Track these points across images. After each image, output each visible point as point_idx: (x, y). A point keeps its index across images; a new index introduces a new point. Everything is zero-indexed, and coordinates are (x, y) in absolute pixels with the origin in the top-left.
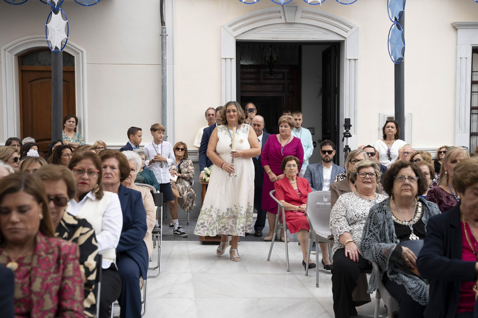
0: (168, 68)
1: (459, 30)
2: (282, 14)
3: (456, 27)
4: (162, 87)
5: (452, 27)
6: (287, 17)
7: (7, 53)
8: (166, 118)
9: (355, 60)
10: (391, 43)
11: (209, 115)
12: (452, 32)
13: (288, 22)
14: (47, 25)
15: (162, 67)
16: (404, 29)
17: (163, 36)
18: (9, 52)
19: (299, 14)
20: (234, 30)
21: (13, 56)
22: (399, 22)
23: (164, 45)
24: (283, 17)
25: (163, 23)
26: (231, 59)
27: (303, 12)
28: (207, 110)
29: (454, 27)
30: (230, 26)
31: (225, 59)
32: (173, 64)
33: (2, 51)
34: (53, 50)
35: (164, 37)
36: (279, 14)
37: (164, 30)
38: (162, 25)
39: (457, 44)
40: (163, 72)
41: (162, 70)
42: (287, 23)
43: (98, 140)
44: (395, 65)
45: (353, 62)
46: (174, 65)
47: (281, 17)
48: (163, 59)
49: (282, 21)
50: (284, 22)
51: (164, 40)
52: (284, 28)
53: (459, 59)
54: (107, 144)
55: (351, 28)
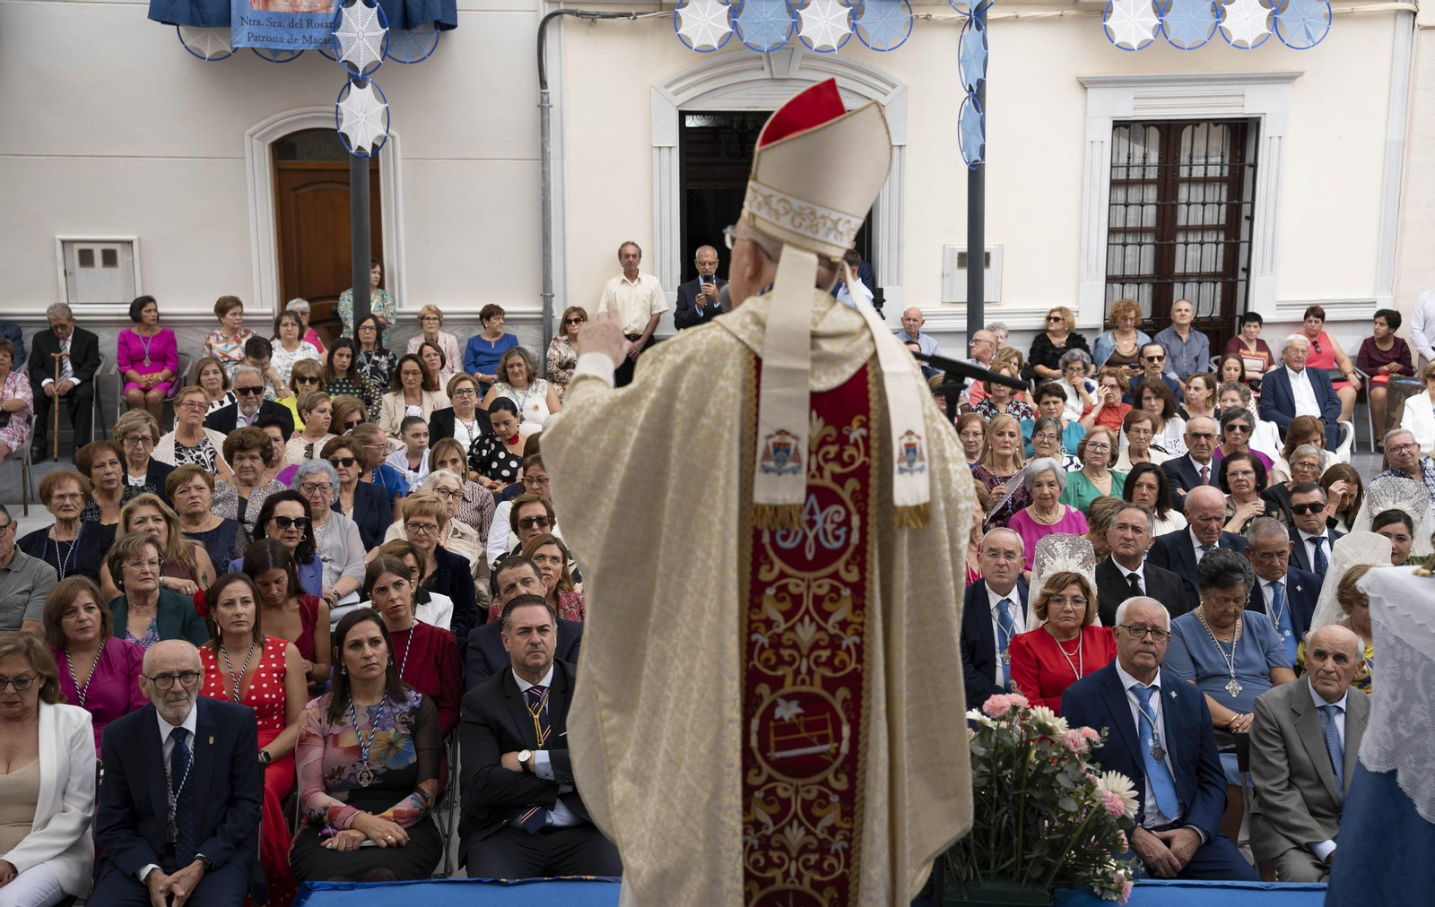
0: (554, 166)
1: (1089, 90)
2: (764, 63)
3: (1085, 84)
4: (543, 204)
5: (1079, 86)
6: (774, 69)
7: (254, 141)
8: (550, 261)
9: (900, 146)
10: (963, 129)
11: (628, 256)
12: (1077, 92)
13: (775, 77)
14: (340, 104)
15: (543, 165)
16: (984, 111)
17: (543, 107)
18: (259, 139)
19: (796, 64)
20: (676, 93)
21: (267, 147)
22: (977, 95)
23: (546, 125)
24: (766, 68)
25: (543, 83)
26: (670, 148)
27: (805, 57)
28: (622, 246)
29: (1082, 84)
30: (667, 86)
31: (660, 148)
32: (563, 159)
33: (247, 138)
34: (353, 151)
35: (546, 111)
36: (759, 63)
37: (545, 98)
38: (542, 88)
39: (1086, 116)
40: (545, 175)
41: (543, 171)
42: (773, 79)
43: (429, 303)
44: (970, 170)
46: (565, 161)
47: (763, 68)
48: (543, 151)
49: (766, 74)
50: (769, 76)
51: (546, 116)
52: (769, 88)
53: (1088, 145)
54: (442, 309)
55: (894, 86)
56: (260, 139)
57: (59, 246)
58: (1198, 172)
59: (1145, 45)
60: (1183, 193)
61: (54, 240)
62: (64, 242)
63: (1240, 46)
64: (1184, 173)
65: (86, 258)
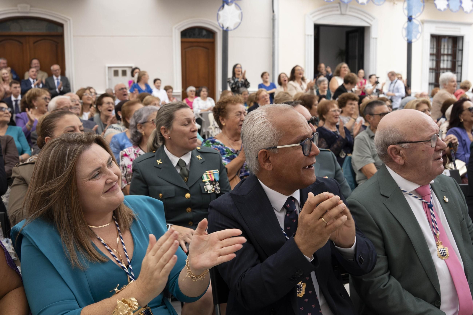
0: (276, 40)
1: (424, 24)
2: (339, 8)
3: (423, 22)
6: (342, 10)
7: (176, 30)
9: (376, 38)
10: (406, 30)
14: (219, 13)
15: (273, 39)
17: (273, 20)
19: (348, 9)
20: (313, 17)
21: (179, 32)
23: (274, 26)
24: (340, 10)
25: (273, 12)
26: (311, 35)
27: (351, 8)
30: (311, 14)
31: (308, 35)
32: (278, 38)
33: (174, 29)
34: (225, 29)
36: (337, 9)
37: (274, 16)
41: (273, 42)
42: (341, 14)
44: (408, 43)
45: (375, 40)
48: (273, 34)
49: (339, 12)
52: (340, 17)
53: (424, 41)
55: (374, 18)
56: (178, 29)
57: (107, 69)
58: (446, 52)
59: (445, 9)
60: (442, 58)
61: (105, 67)
62: (109, 68)
63: (466, 12)
64: (442, 52)
65: (116, 73)
